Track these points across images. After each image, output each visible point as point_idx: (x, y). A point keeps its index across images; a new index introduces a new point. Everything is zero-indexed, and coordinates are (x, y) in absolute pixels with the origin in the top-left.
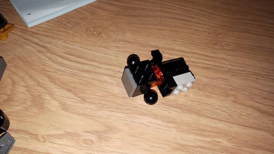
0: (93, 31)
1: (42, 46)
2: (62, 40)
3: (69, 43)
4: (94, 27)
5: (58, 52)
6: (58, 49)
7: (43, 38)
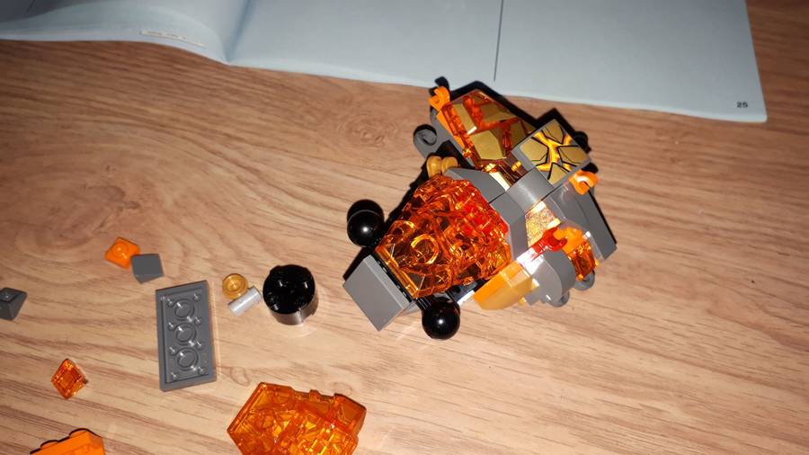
0: (364, 131)
1: (248, 169)
2: (293, 155)
3: (307, 162)
4: (367, 122)
5: (284, 182)
6: (283, 174)
7: (250, 148)
